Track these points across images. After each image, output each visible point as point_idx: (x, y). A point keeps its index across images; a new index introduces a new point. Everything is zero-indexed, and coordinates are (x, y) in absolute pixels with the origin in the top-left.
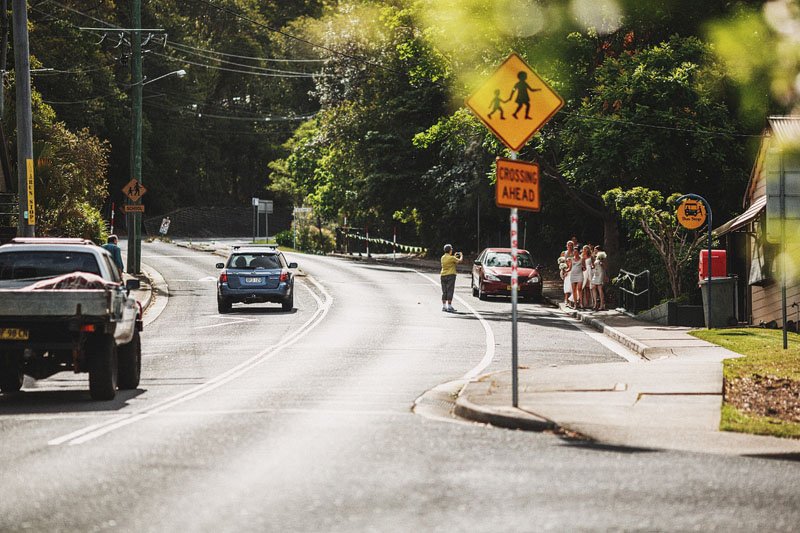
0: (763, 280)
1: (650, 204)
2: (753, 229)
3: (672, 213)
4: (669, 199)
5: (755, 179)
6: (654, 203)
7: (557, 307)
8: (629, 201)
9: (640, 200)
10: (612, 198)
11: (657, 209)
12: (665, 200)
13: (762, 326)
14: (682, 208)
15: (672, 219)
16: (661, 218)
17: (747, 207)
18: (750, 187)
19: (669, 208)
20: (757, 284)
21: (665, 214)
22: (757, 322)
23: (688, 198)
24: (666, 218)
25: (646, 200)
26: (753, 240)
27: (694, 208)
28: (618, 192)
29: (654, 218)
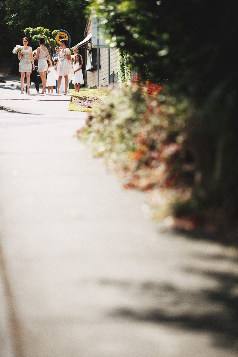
0: (92, 69)
1: (45, 34)
2: (88, 46)
3: (54, 39)
4: (53, 33)
5: (88, 25)
6: (46, 34)
7: (5, 82)
8: (36, 33)
9: (40, 32)
10: (28, 31)
11: (48, 37)
12: (51, 32)
13: (91, 87)
14: (58, 36)
15: (54, 42)
16: (49, 41)
17: (86, 36)
18: (87, 28)
19: (53, 37)
20: (89, 70)
21: (51, 40)
22: (89, 87)
23: (60, 31)
24: (52, 41)
25: (43, 33)
26: (88, 51)
27: (63, 36)
28: (31, 29)
29: (47, 41)
